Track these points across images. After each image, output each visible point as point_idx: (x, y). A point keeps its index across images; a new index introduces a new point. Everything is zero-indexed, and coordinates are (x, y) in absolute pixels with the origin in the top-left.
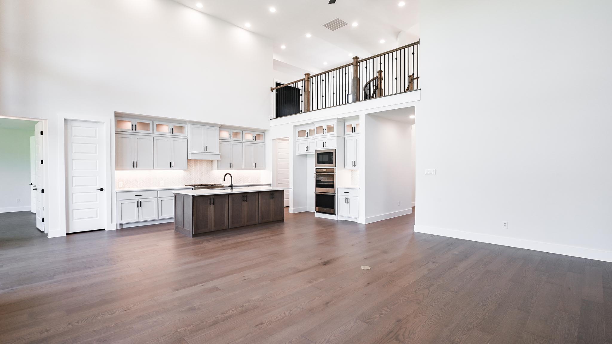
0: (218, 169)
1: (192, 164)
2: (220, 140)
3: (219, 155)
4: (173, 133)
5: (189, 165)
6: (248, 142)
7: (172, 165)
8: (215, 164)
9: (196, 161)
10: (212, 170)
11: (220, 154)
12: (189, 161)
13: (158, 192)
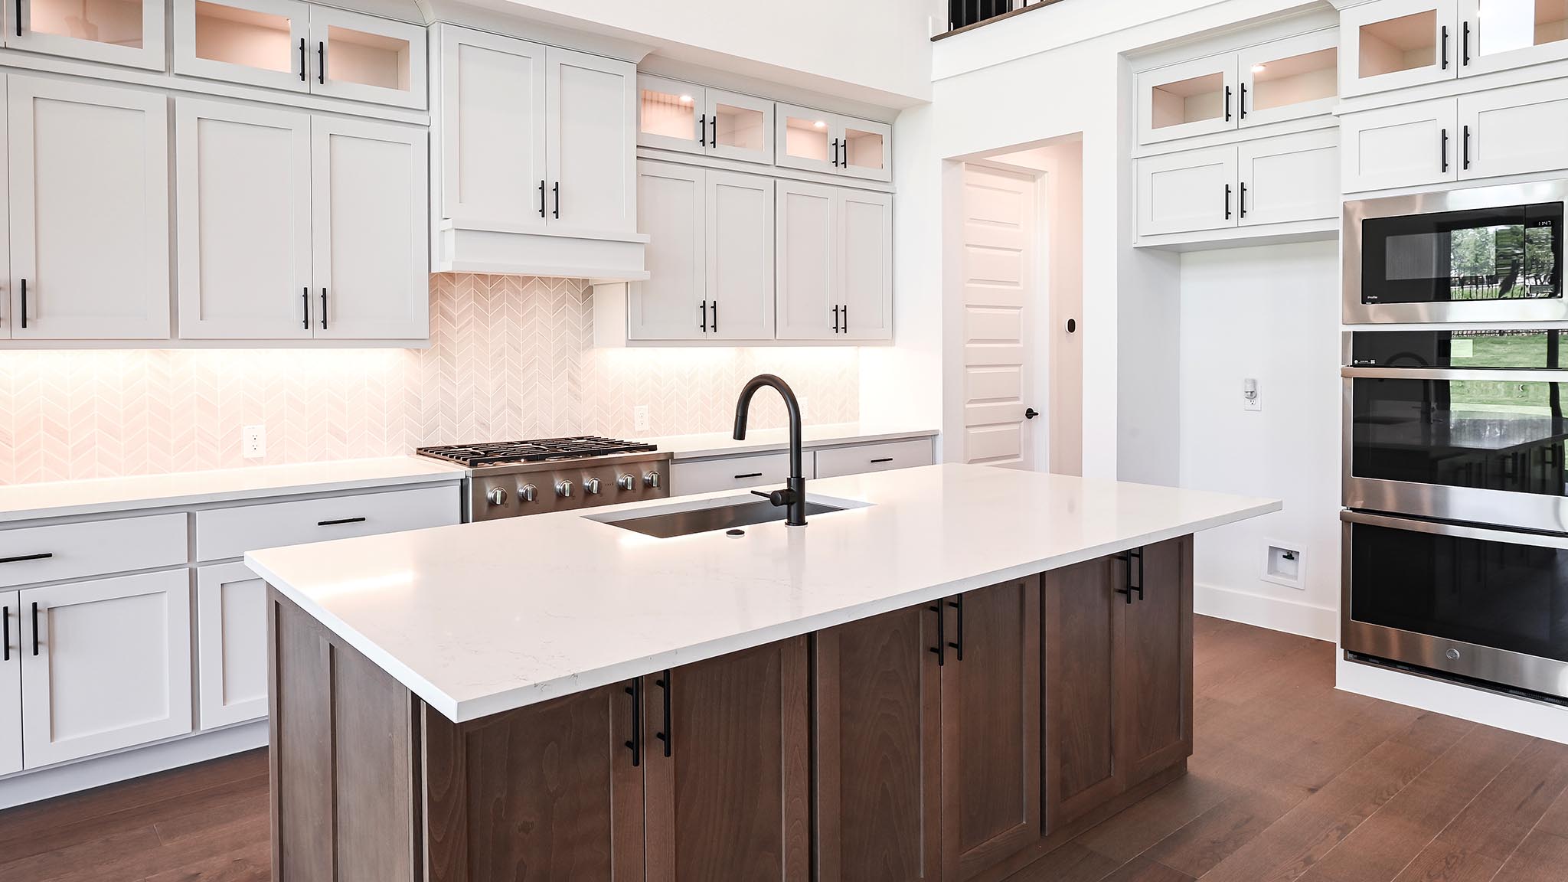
0: (633, 342)
1: (461, 303)
2: (645, 152)
3: (641, 251)
4: (321, 78)
5: (443, 313)
6: (801, 173)
7: (316, 314)
8: (612, 311)
9: (486, 282)
10: (590, 344)
11: (645, 238)
12: (441, 283)
13: (191, 518)
